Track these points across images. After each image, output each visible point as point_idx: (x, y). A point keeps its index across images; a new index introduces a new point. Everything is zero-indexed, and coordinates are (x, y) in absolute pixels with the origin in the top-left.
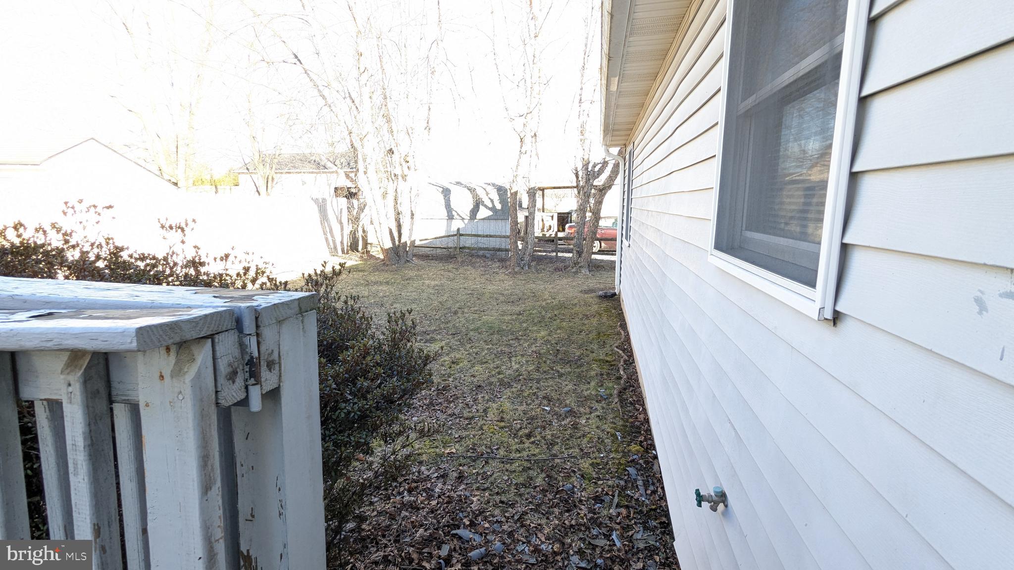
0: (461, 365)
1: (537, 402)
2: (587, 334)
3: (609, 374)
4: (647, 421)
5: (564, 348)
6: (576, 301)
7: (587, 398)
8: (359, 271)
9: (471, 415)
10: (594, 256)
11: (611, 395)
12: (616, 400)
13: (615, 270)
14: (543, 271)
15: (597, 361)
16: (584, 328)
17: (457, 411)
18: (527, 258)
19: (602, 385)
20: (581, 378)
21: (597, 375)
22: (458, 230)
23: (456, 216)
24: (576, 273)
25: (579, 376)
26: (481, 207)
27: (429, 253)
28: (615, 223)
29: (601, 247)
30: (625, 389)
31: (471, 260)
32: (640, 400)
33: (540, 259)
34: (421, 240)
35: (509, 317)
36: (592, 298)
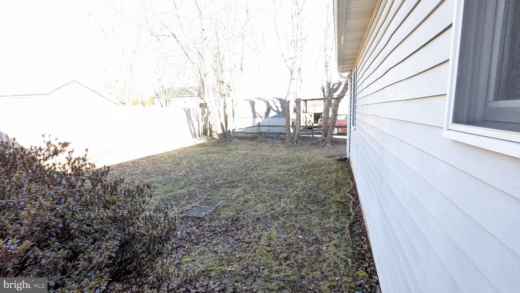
0: (250, 203)
1: (294, 232)
2: (329, 184)
3: (343, 211)
4: (370, 250)
5: (314, 193)
6: (323, 163)
7: (328, 230)
8: (205, 146)
9: (250, 240)
10: (334, 136)
11: (344, 228)
12: (348, 232)
13: (346, 144)
14: (305, 145)
15: (335, 202)
16: (327, 179)
17: (241, 237)
18: (296, 138)
19: (338, 220)
20: (325, 215)
21: (335, 212)
22: (259, 123)
23: (258, 116)
24: (324, 146)
25: (323, 213)
26: (271, 111)
27: (243, 136)
28: (346, 118)
29: (338, 131)
30: (353, 223)
31: (265, 140)
32: (364, 233)
33: (303, 139)
34: (239, 129)
35: (283, 172)
36: (333, 161)
